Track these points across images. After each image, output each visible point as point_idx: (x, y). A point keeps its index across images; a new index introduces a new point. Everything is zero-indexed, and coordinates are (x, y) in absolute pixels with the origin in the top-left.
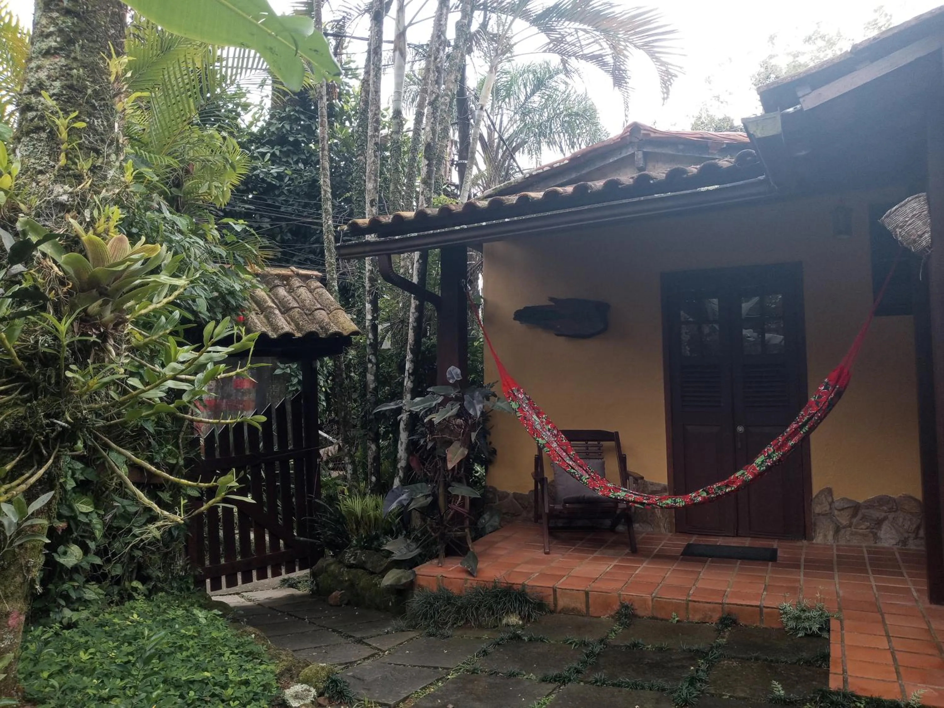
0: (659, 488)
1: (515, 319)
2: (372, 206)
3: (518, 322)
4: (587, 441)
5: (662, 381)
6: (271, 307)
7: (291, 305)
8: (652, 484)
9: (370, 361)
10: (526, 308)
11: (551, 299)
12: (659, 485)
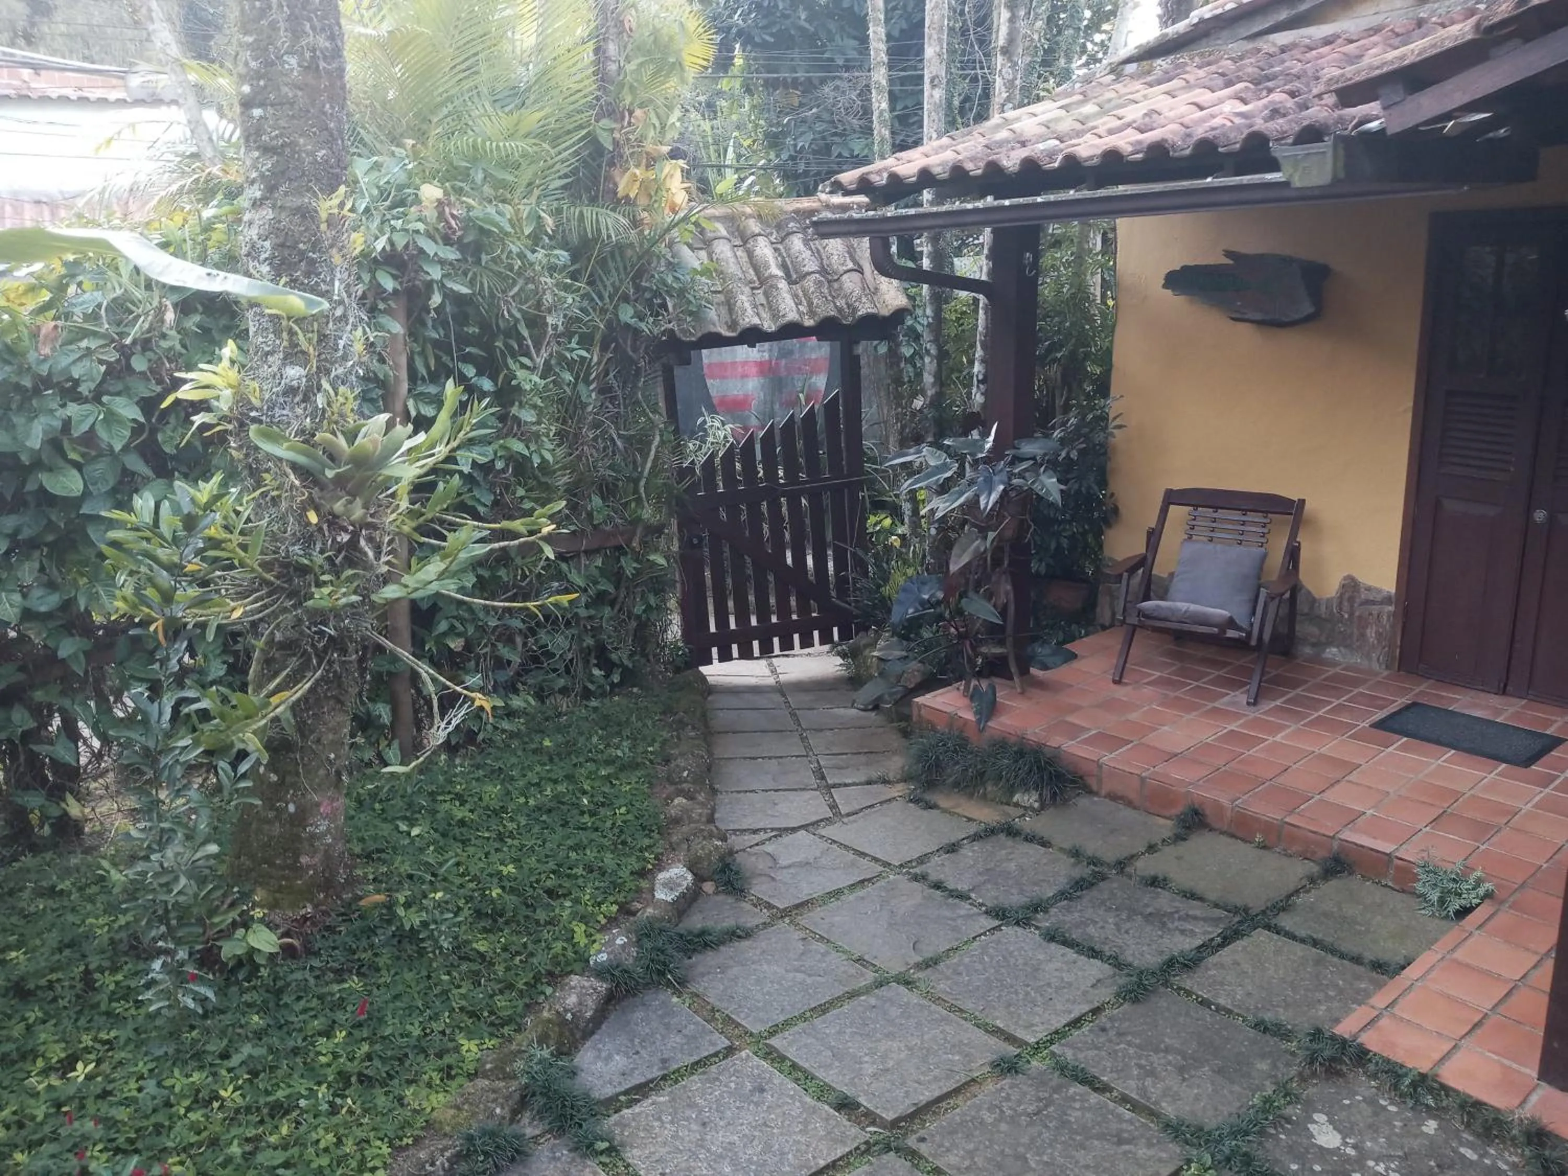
0: (1379, 598)
1: (1165, 286)
2: (934, 87)
3: (1169, 292)
4: (1245, 512)
5: (1409, 415)
6: (776, 276)
7: (806, 269)
8: (1369, 589)
9: (928, 352)
10: (1185, 268)
11: (1229, 254)
12: (1379, 591)
